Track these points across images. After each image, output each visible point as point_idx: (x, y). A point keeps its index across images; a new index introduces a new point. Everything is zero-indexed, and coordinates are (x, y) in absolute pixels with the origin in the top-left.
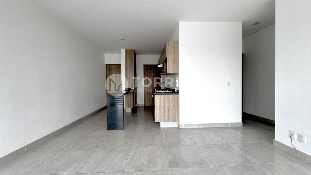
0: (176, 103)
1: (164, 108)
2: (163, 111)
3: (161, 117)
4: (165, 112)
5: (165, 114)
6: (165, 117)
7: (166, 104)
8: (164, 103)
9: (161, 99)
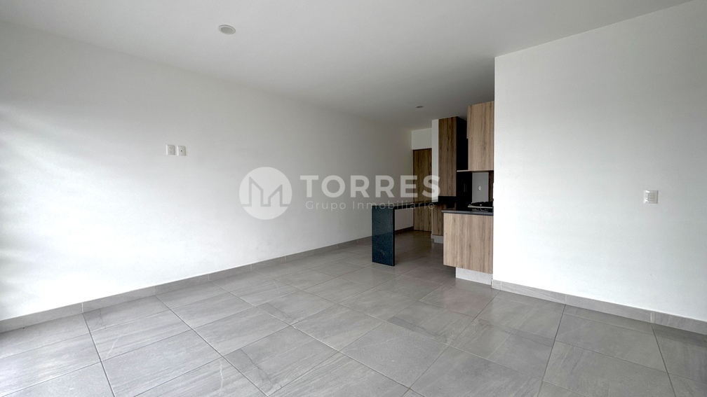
0: (487, 232)
1: (461, 240)
2: (458, 246)
3: (454, 257)
4: (462, 248)
5: (462, 254)
6: (462, 258)
7: (466, 232)
8: (462, 230)
9: (455, 221)
